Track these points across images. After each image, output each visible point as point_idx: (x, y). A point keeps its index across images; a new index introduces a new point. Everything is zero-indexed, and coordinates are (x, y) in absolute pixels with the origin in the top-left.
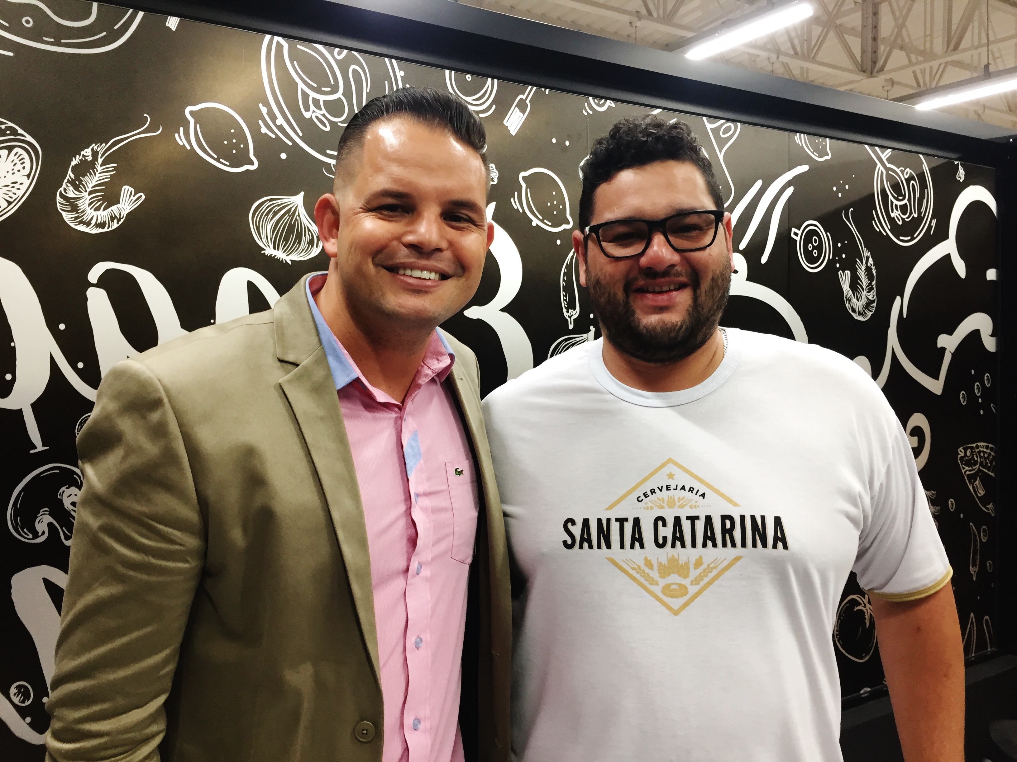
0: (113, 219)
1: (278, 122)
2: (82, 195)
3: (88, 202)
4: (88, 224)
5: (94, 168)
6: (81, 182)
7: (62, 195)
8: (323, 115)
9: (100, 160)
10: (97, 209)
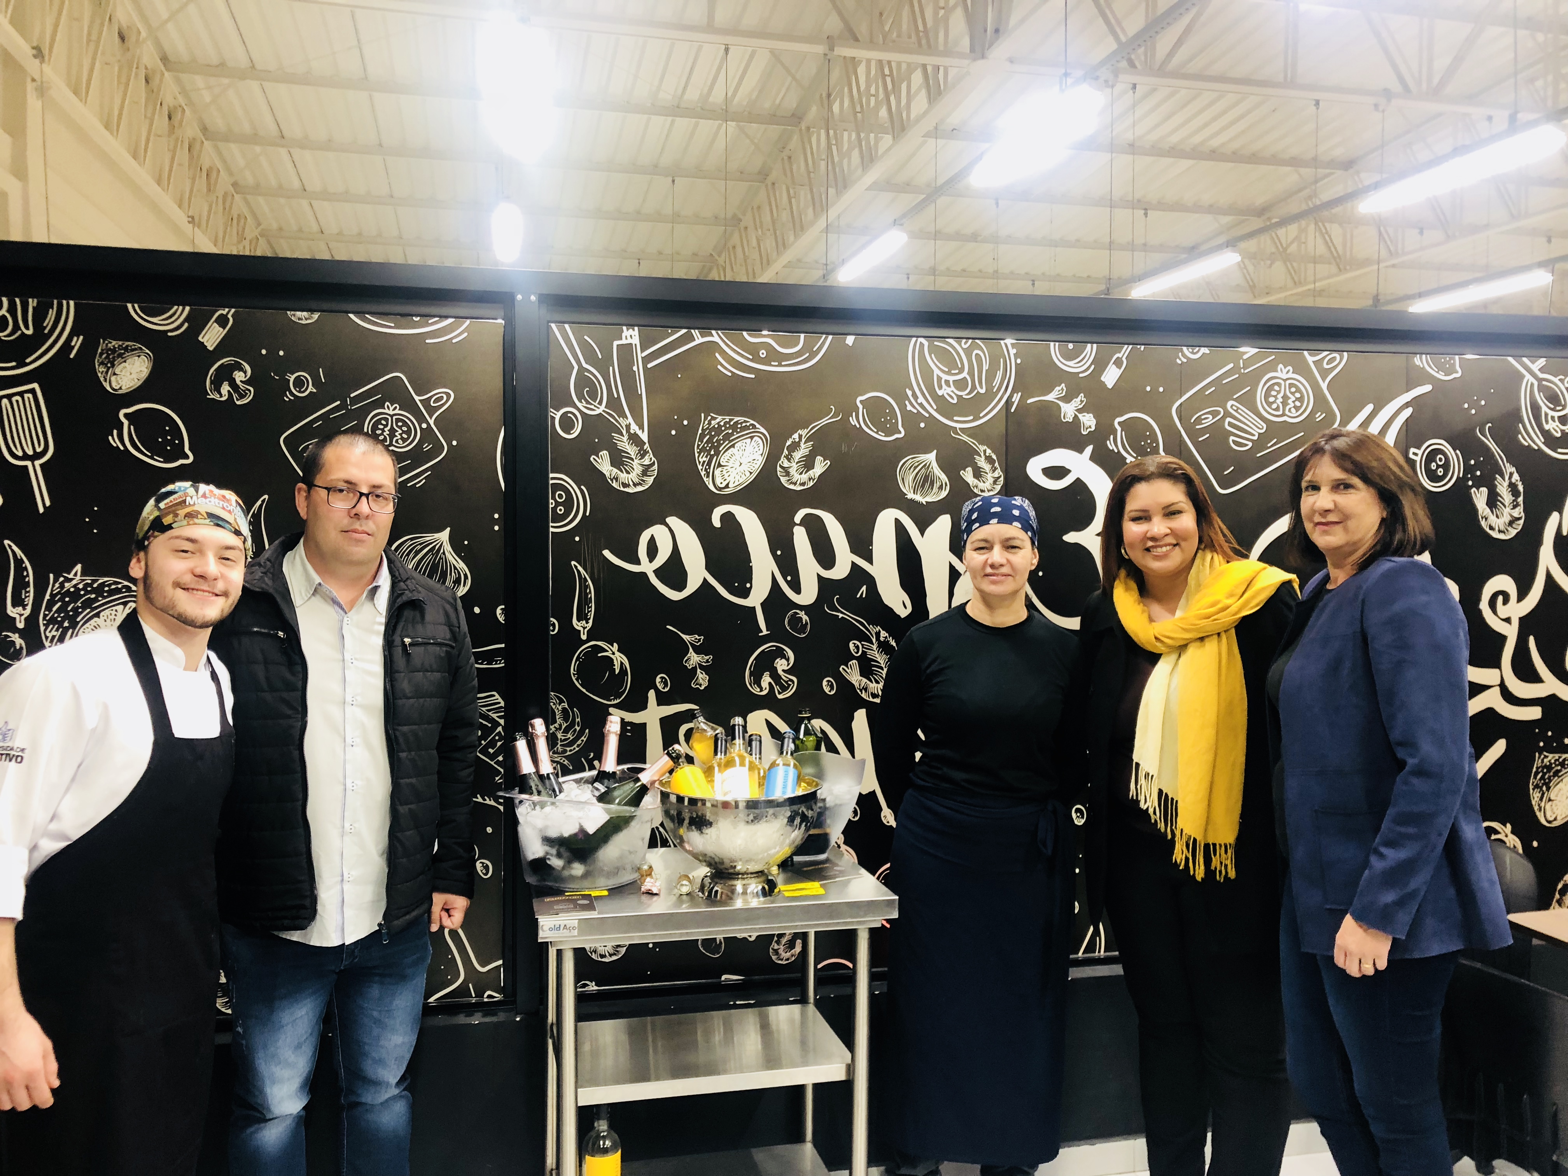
0: (810, 479)
1: (919, 401)
2: (792, 465)
3: (795, 469)
4: (795, 484)
5: (799, 446)
6: (791, 456)
7: (780, 466)
8: (952, 391)
9: (803, 440)
10: (801, 474)
